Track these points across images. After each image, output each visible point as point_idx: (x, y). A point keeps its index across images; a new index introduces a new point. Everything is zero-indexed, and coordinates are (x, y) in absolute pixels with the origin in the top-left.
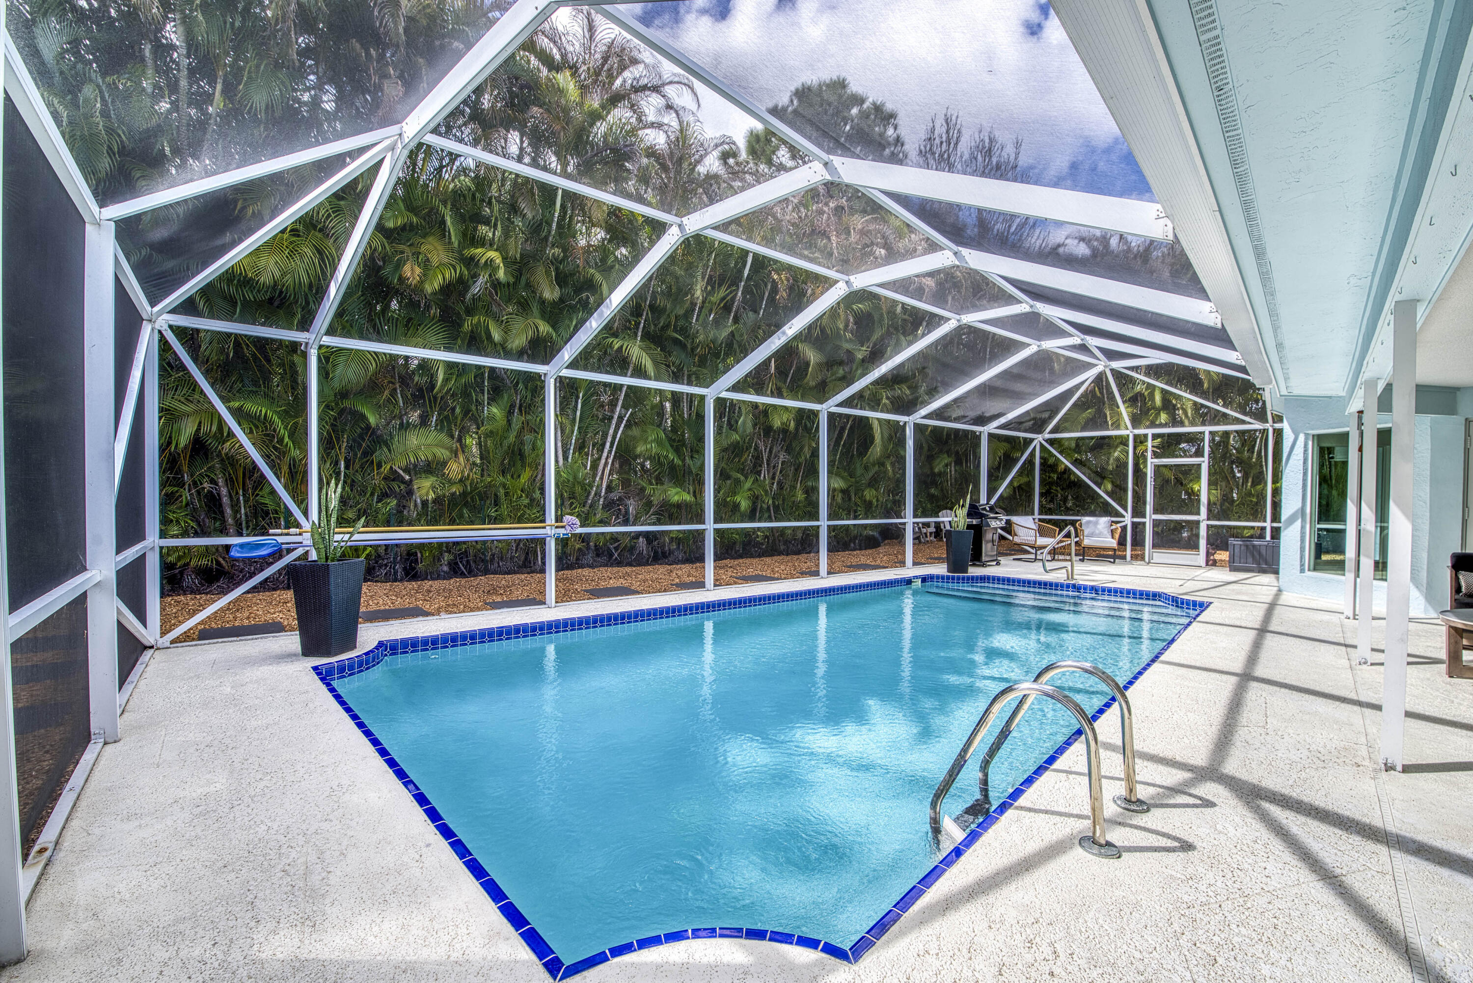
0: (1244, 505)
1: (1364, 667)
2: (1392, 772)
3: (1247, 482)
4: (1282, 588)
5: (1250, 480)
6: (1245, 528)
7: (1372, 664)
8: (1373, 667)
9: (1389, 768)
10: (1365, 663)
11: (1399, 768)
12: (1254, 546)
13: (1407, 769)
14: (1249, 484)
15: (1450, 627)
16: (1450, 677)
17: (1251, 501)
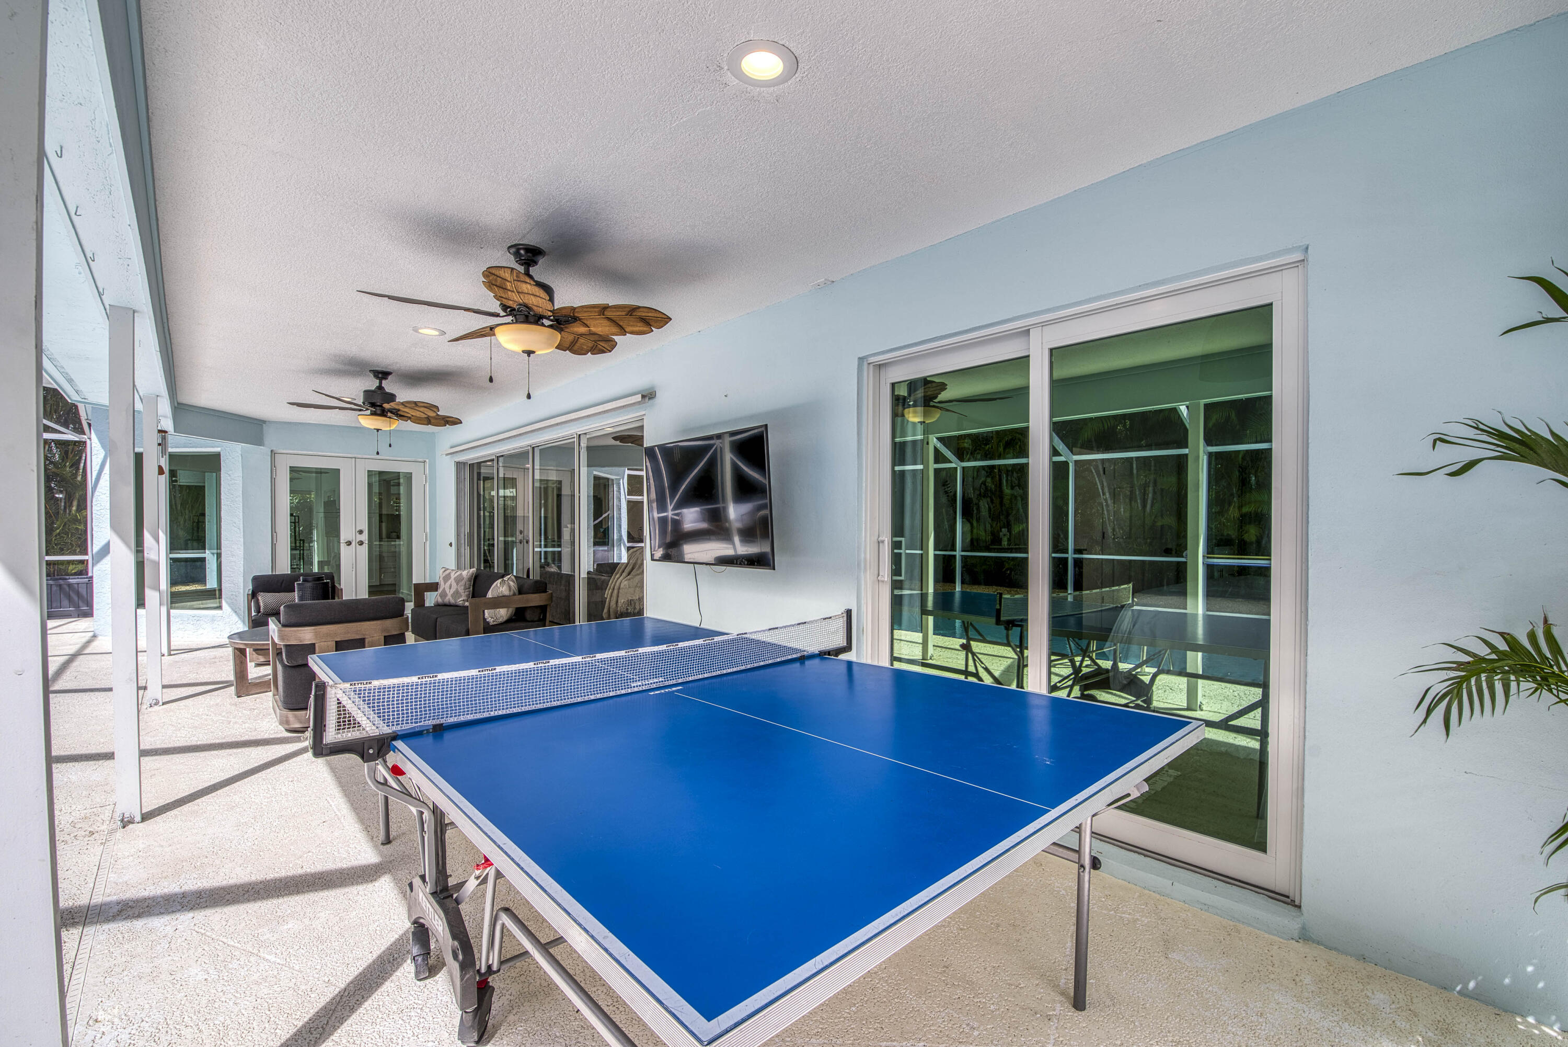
0: (67, 534)
1: (156, 708)
2: (131, 826)
3: (71, 505)
4: (97, 632)
5: (75, 503)
6: (69, 562)
7: (163, 704)
8: (165, 706)
9: (126, 822)
10: (156, 704)
11: (138, 818)
12: (70, 585)
13: (145, 817)
14: (74, 508)
15: (236, 649)
16: (238, 697)
17: (77, 529)
